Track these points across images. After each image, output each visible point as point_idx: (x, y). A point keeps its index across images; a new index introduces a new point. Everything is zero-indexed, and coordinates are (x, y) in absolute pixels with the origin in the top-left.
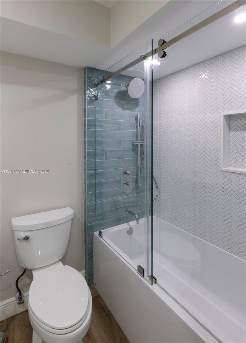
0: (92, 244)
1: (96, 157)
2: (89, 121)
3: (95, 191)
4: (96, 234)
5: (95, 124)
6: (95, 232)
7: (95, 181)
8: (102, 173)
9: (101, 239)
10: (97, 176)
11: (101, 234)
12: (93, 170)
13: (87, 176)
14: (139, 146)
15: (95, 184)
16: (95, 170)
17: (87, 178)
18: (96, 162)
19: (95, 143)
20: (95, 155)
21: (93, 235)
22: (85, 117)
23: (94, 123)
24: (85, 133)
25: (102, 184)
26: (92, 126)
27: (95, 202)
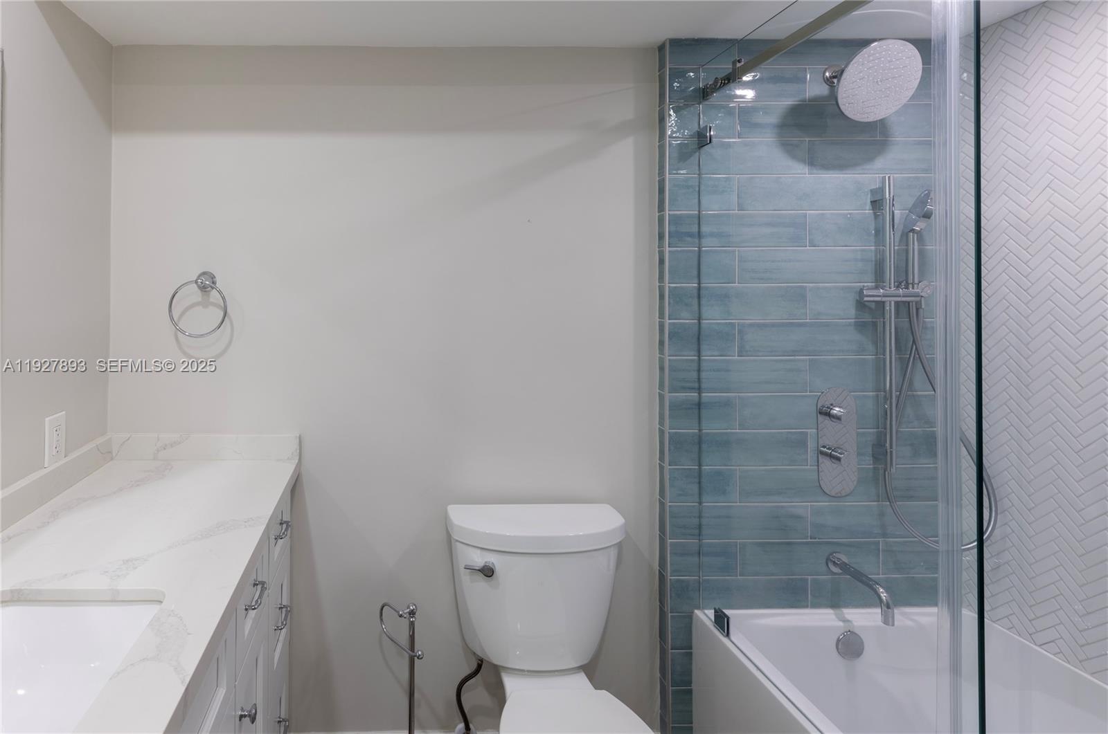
0: (687, 647)
1: (704, 347)
2: (675, 220)
3: (700, 465)
4: (705, 616)
5: (699, 232)
6: (698, 608)
7: (700, 430)
8: (727, 404)
9: (725, 640)
10: (704, 412)
11: (722, 621)
12: (691, 389)
13: (670, 410)
14: (890, 309)
15: (700, 441)
16: (699, 390)
17: (671, 416)
18: (704, 365)
19: (699, 297)
20: (698, 338)
21: (690, 617)
22: (661, 208)
23: (695, 229)
24: (662, 261)
25: (724, 443)
26: (689, 239)
27: (700, 503)
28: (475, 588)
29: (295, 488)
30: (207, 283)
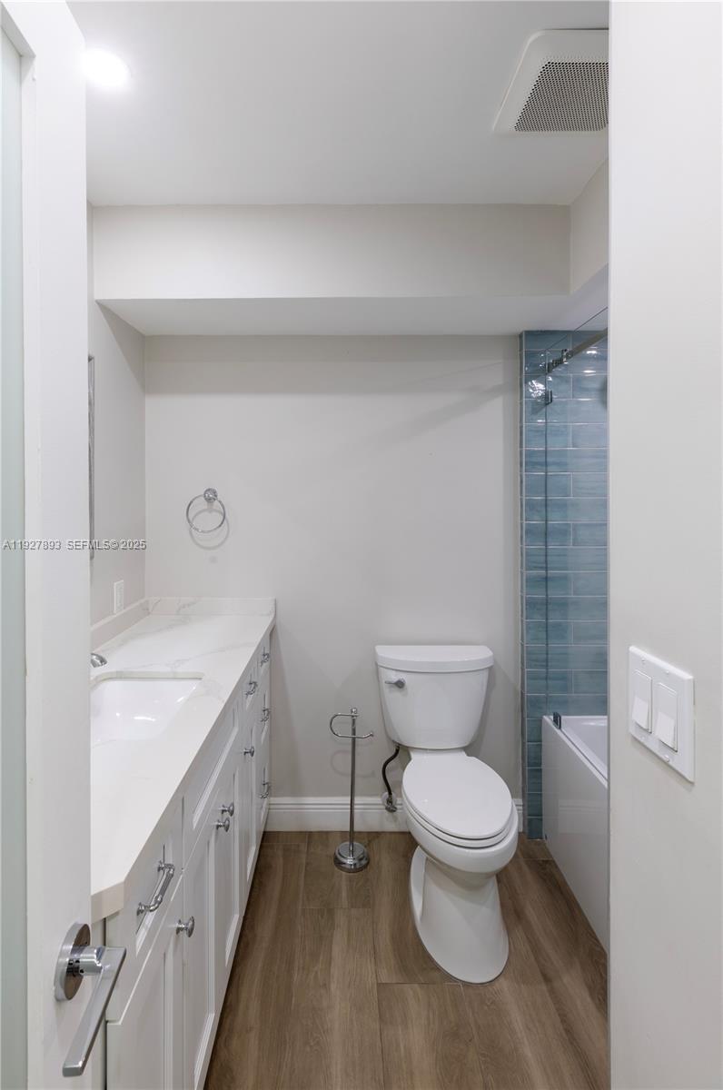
0: (538, 741)
1: (549, 540)
2: (530, 454)
3: (547, 619)
4: (549, 719)
5: (546, 462)
6: (545, 715)
7: (547, 595)
8: (565, 578)
9: (558, 731)
10: (550, 584)
11: (557, 721)
12: (541, 568)
13: (527, 582)
15: (547, 602)
16: (546, 569)
17: (527, 586)
18: (549, 551)
19: (546, 506)
20: (546, 534)
21: (540, 720)
22: (521, 446)
23: (543, 460)
24: (521, 482)
25: (563, 605)
26: (539, 467)
27: (547, 644)
28: (392, 696)
29: (272, 633)
30: (211, 496)
